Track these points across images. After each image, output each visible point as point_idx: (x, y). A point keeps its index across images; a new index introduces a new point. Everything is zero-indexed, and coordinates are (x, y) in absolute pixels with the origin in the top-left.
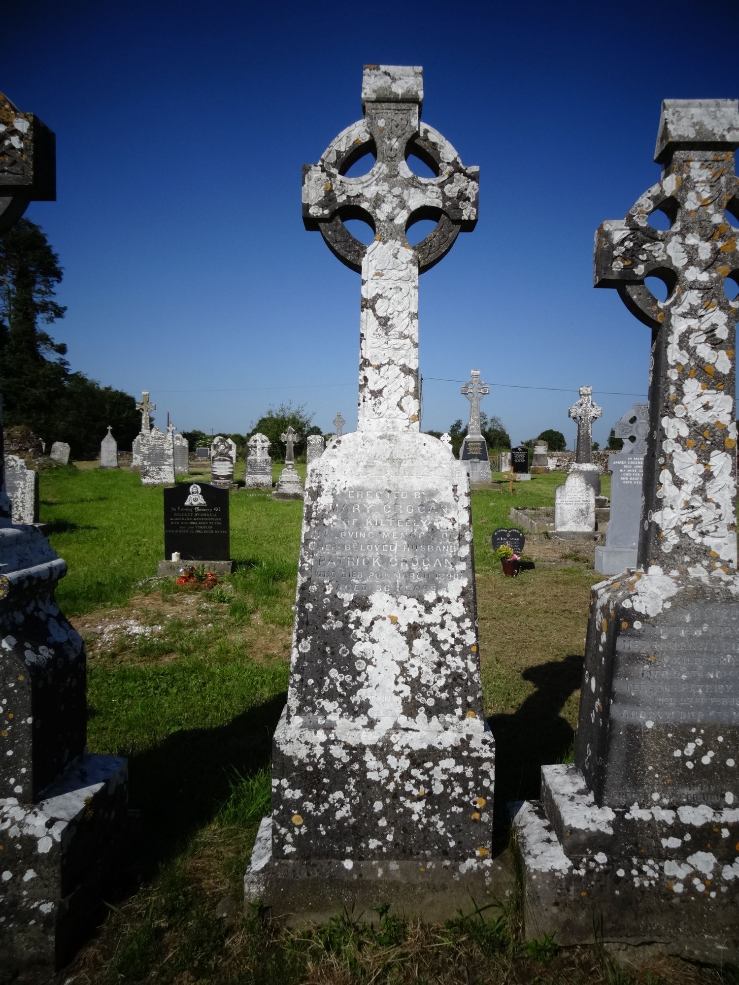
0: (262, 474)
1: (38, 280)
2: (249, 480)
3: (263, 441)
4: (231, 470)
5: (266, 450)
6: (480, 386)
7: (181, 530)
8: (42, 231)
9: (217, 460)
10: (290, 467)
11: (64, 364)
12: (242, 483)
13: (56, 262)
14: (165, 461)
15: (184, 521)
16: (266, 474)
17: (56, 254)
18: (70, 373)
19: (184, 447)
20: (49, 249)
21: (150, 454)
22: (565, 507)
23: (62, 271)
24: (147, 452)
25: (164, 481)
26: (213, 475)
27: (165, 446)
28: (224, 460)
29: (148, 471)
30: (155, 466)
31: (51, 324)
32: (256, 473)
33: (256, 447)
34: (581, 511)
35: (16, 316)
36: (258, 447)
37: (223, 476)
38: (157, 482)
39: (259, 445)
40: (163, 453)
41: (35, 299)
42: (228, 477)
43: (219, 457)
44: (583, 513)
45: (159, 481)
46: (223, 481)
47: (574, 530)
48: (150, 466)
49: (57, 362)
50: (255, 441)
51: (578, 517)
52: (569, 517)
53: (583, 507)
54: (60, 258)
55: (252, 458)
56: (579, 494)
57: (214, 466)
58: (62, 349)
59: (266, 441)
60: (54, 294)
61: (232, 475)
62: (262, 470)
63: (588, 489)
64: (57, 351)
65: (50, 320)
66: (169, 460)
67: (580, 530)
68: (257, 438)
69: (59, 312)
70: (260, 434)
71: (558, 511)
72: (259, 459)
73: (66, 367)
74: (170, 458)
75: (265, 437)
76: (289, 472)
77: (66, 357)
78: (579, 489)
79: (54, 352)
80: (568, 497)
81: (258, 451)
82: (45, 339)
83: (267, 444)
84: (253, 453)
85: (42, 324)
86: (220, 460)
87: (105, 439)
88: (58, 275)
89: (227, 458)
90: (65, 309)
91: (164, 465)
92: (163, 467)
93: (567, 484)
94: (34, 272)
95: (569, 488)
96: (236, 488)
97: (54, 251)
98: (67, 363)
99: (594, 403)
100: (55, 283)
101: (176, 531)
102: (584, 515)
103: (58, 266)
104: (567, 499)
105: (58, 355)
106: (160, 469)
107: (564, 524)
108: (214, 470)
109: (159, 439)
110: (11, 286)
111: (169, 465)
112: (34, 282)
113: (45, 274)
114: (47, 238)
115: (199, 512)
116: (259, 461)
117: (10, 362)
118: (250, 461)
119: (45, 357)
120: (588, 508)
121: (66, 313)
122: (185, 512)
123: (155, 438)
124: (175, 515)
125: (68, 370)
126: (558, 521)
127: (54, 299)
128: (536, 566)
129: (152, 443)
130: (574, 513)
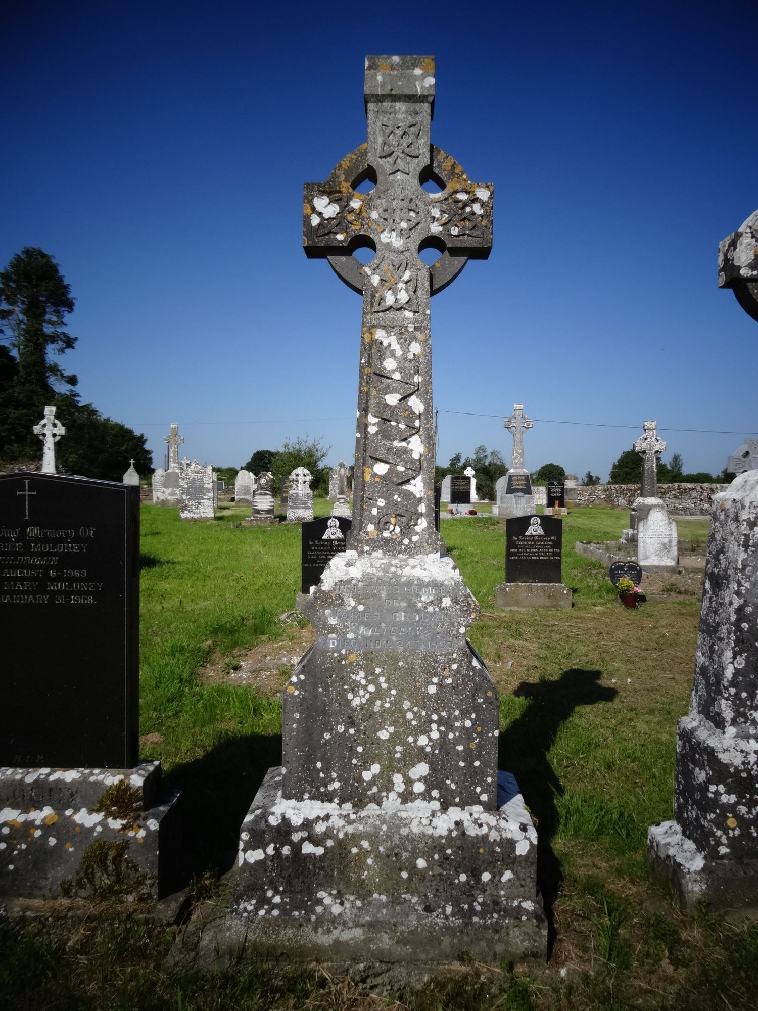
0: (304, 508)
1: (47, 310)
2: (291, 514)
3: (304, 475)
4: (272, 504)
5: (308, 486)
6: (524, 421)
7: (319, 563)
8: (54, 261)
9: (258, 494)
10: (342, 501)
11: (75, 395)
12: (283, 518)
13: (68, 292)
14: (205, 495)
15: (321, 555)
16: (308, 508)
17: (68, 285)
18: (80, 405)
20: (61, 279)
21: (189, 487)
22: (648, 541)
23: (74, 301)
24: (186, 486)
25: (203, 515)
26: (254, 509)
27: (205, 480)
28: (266, 494)
29: (186, 505)
30: (194, 500)
31: (62, 356)
32: (297, 508)
33: (297, 481)
34: (664, 545)
35: (26, 346)
36: (300, 481)
37: (264, 511)
38: (196, 516)
39: (301, 479)
40: (203, 487)
41: (45, 330)
42: (269, 511)
43: (260, 491)
44: (665, 547)
45: (198, 516)
46: (264, 515)
47: (657, 564)
48: (189, 500)
49: (68, 393)
50: (297, 475)
51: (660, 551)
52: (652, 551)
53: (666, 541)
54: (72, 288)
55: (294, 492)
56: (661, 528)
57: (255, 500)
58: (73, 380)
59: (308, 475)
60: (65, 324)
61: (273, 509)
62: (303, 504)
63: (670, 523)
64: (68, 382)
65: (62, 351)
66: (209, 494)
67: (662, 563)
68: (299, 472)
69: (70, 343)
70: (302, 468)
71: (641, 545)
72: (300, 493)
73: (76, 399)
74: (209, 492)
75: (306, 471)
76: (341, 506)
77: (77, 389)
78: (662, 523)
79: (65, 384)
80: (650, 531)
81: (299, 485)
82: (55, 370)
83: (309, 478)
84: (294, 486)
85: (52, 354)
86: (261, 494)
87: (128, 473)
88: (70, 305)
89: (268, 492)
90: (76, 339)
91: (203, 499)
92: (202, 501)
93: (650, 518)
94: (44, 302)
95: (652, 522)
96: (277, 523)
97: (66, 281)
98: (77, 395)
99: (658, 438)
100: (66, 314)
101: (314, 565)
102: (666, 549)
103: (70, 296)
104: (650, 532)
105: (69, 387)
106: (199, 504)
107: (647, 558)
108: (255, 504)
109: (198, 472)
110: (21, 317)
111: (209, 499)
112: (45, 313)
113: (55, 304)
114: (59, 268)
115: (336, 546)
116: (300, 495)
117: (19, 393)
118: (292, 495)
119: (54, 388)
120: (670, 542)
121: (76, 344)
122: (323, 546)
123: (194, 472)
124: (313, 548)
125: (78, 401)
126: (640, 555)
127: (66, 330)
128: (647, 599)
129: (191, 476)
130: (657, 547)
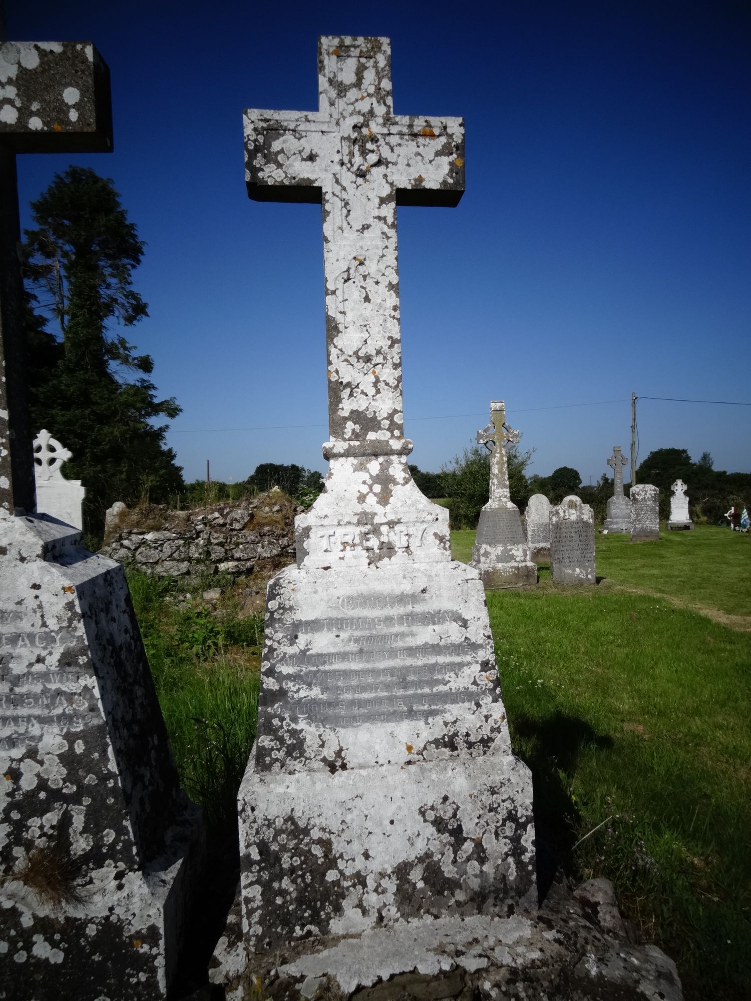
8: (112, 188)
11: (148, 387)
17: (134, 224)
19: (586, 524)
20: (122, 214)
23: (143, 248)
49: (138, 384)
58: (146, 365)
64: (139, 367)
73: (152, 392)
77: (152, 378)
79: (133, 370)
82: (119, 351)
85: (113, 328)
88: (136, 255)
94: (96, 253)
98: (152, 386)
100: (131, 268)
105: (141, 374)
113: (113, 255)
117: (67, 385)
